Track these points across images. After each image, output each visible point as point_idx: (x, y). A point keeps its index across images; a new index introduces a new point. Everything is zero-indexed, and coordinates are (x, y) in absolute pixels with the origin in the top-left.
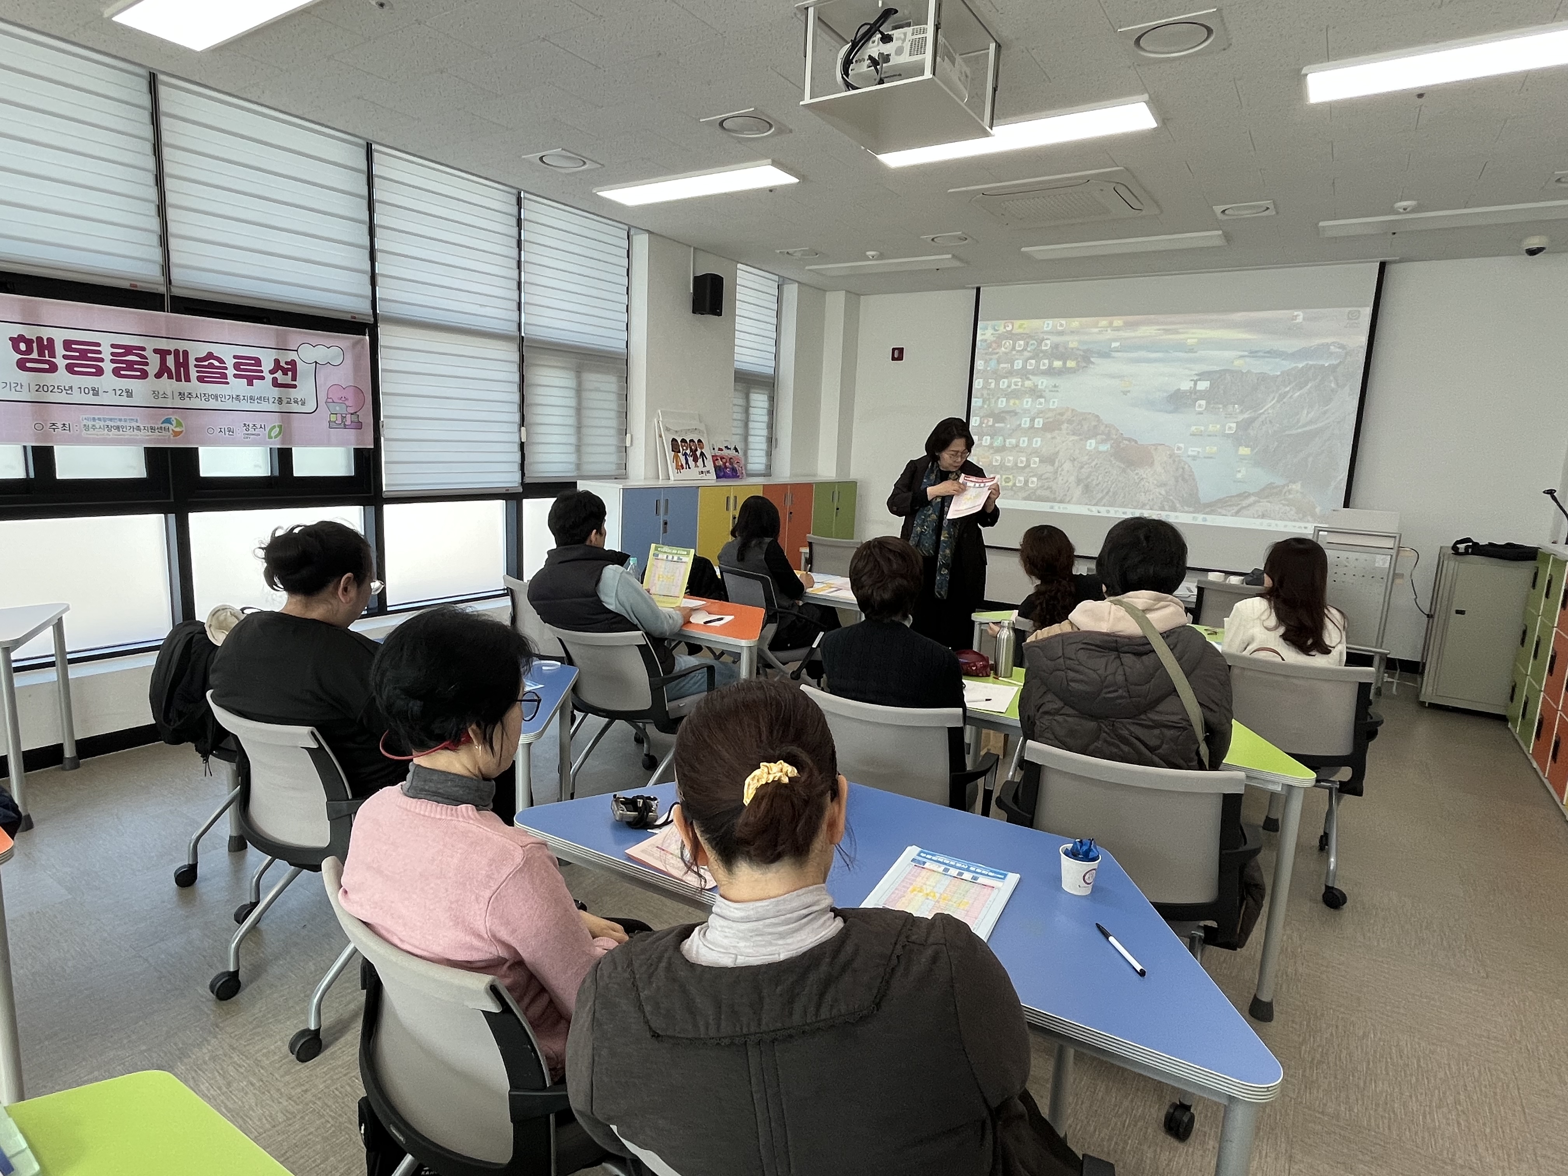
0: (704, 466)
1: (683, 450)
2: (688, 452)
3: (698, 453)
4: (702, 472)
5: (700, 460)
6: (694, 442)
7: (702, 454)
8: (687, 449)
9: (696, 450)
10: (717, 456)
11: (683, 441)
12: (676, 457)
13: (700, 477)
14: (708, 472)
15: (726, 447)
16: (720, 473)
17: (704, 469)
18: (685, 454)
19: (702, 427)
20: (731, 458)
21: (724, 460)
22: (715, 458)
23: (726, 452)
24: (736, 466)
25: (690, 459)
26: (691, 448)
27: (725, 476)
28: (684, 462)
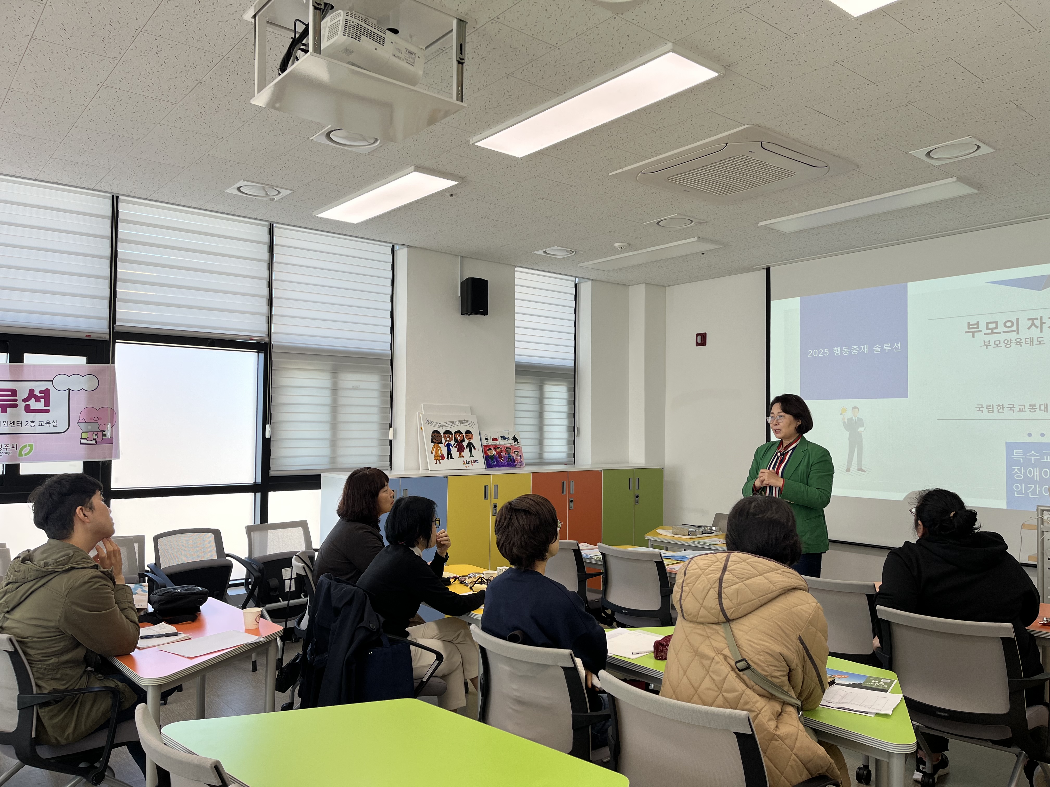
0: (471, 455)
1: (446, 441)
2: (452, 443)
3: (465, 444)
4: (468, 462)
5: (467, 451)
6: (462, 433)
7: (470, 445)
8: (451, 440)
9: (463, 441)
10: (489, 446)
11: (448, 432)
12: (436, 448)
13: (464, 467)
14: (476, 462)
15: (504, 438)
16: (491, 462)
17: (470, 459)
18: (448, 445)
19: (474, 419)
20: (507, 448)
21: (499, 450)
22: (486, 449)
23: (501, 442)
24: (513, 455)
25: (454, 451)
26: (456, 440)
27: (499, 465)
28: (445, 452)
